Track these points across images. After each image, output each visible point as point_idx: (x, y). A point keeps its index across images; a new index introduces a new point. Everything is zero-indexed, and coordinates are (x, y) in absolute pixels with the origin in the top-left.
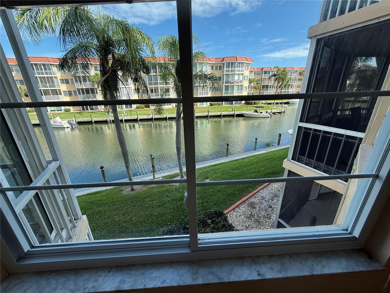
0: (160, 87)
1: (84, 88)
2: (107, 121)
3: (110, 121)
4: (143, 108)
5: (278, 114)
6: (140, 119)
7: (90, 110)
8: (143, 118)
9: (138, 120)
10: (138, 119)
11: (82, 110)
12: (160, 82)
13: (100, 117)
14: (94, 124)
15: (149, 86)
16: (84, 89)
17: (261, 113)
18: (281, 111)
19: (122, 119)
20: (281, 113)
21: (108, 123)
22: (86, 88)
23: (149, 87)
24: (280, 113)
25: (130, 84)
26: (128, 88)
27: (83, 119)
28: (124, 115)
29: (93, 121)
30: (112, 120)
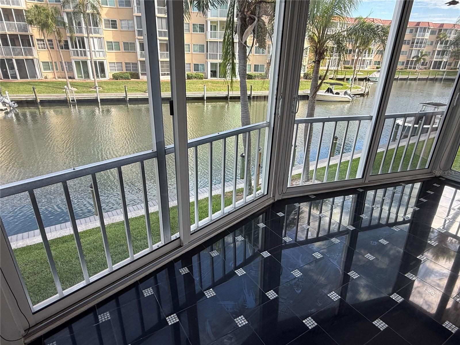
0: (160, 40)
1: (8, 33)
2: (67, 100)
3: (73, 100)
4: (128, 79)
5: (359, 96)
6: (129, 98)
7: (21, 78)
8: (136, 97)
9: (128, 101)
10: (127, 98)
11: (3, 79)
12: (160, 30)
13: (49, 93)
14: (40, 107)
15: (139, 37)
16: (8, 35)
17: (338, 93)
18: (364, 92)
19: (97, 97)
20: (364, 95)
21: (69, 105)
22: (12, 33)
23: (139, 39)
24: (362, 95)
25: (100, 31)
26: (99, 38)
27: (17, 96)
28: (99, 91)
29: (39, 101)
30: (76, 100)
